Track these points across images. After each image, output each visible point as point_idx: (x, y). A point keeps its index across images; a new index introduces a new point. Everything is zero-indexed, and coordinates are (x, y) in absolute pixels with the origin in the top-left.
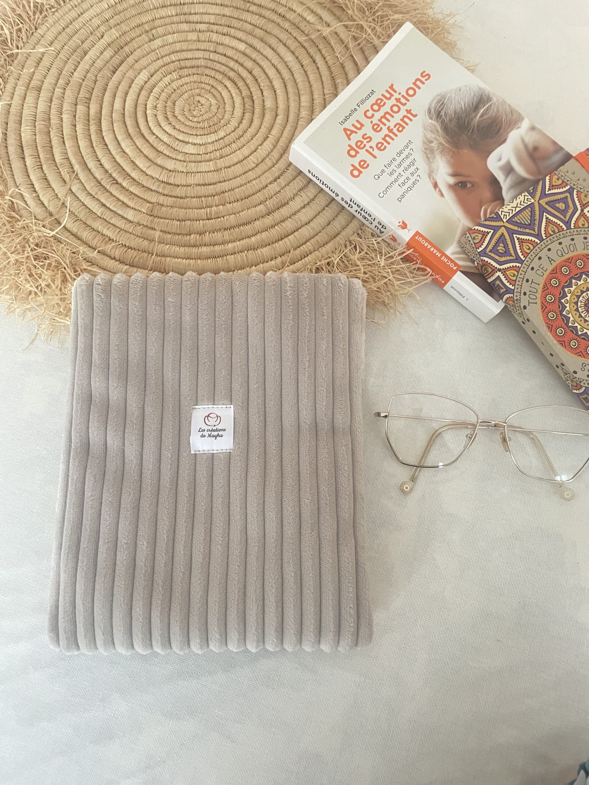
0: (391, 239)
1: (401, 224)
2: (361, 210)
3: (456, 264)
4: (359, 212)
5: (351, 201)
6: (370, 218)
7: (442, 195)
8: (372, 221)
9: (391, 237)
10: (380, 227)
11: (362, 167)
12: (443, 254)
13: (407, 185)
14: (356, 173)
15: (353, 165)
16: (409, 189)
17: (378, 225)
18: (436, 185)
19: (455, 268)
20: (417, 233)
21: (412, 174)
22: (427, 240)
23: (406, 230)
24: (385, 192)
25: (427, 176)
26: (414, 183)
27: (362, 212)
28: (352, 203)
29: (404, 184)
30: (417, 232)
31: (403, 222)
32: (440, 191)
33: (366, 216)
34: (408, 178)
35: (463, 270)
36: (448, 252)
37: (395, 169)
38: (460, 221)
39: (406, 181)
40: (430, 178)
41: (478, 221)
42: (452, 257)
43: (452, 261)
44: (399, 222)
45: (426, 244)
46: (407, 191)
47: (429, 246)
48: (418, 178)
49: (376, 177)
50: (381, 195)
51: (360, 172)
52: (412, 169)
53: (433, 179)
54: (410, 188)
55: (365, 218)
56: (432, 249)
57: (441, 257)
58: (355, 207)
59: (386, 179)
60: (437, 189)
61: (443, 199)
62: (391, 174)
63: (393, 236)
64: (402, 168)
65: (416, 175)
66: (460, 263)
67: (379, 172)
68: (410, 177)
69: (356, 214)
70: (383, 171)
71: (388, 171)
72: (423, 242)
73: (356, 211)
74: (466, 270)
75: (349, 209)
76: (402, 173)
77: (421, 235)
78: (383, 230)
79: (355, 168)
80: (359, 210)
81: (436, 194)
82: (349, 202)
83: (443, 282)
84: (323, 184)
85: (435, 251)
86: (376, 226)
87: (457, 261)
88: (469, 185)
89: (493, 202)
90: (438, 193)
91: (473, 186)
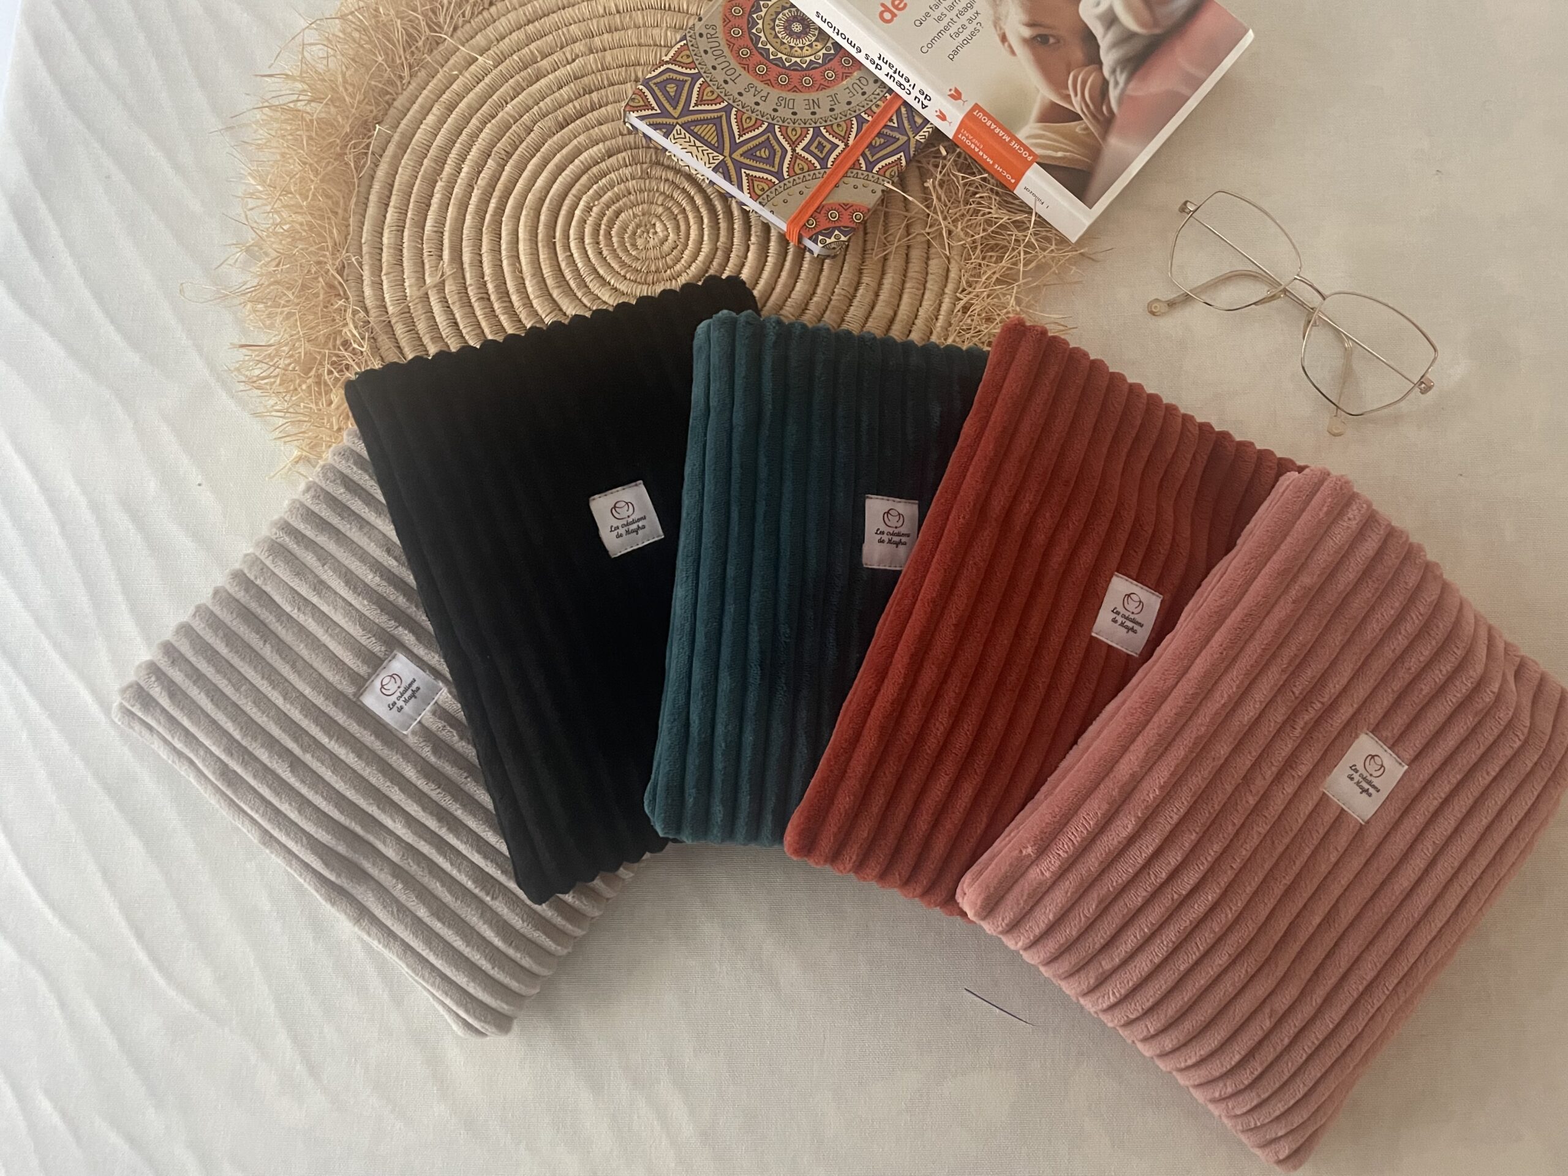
0: (937, 116)
1: (952, 92)
2: (895, 72)
3: (1031, 153)
4: (891, 76)
5: (879, 58)
6: (907, 85)
7: (1013, 53)
8: (911, 89)
9: (938, 113)
10: (922, 98)
11: (896, 7)
12: (1014, 138)
13: (963, 34)
14: (887, 16)
15: (883, 5)
17: (919, 96)
18: (1004, 38)
19: (1030, 159)
20: (976, 107)
21: (970, 20)
22: (990, 118)
23: (959, 101)
24: (929, 46)
25: (990, 23)
26: (972, 35)
27: (896, 76)
28: (880, 62)
29: (958, 34)
30: (976, 104)
31: (956, 91)
32: (1010, 47)
33: (902, 81)
34: (964, 27)
35: (1041, 161)
36: (1021, 135)
37: (945, 12)
38: (1038, 91)
39: (961, 30)
40: (995, 27)
41: (1065, 92)
42: (1024, 142)
43: (1026, 148)
44: (950, 90)
45: (989, 123)
46: (962, 45)
47: (993, 126)
48: (978, 27)
49: (918, 23)
50: (924, 50)
51: (894, 15)
52: (970, 14)
53: (1001, 29)
54: (966, 41)
55: (900, 85)
56: (997, 130)
57: (1010, 141)
58: (886, 69)
59: (932, 27)
60: (1006, 44)
61: (1013, 57)
62: (939, 19)
63: (941, 112)
64: (955, 11)
65: (975, 22)
66: (1038, 151)
67: (921, 16)
68: (966, 23)
69: (886, 79)
70: (927, 15)
71: (936, 14)
72: (985, 120)
73: (887, 75)
74: (1046, 162)
75: (876, 72)
76: (955, 19)
77: (981, 110)
78: (926, 102)
79: (887, 9)
80: (891, 73)
81: (1003, 51)
82: (877, 61)
83: (1013, 181)
84: (838, 34)
85: (1002, 133)
86: (916, 97)
87: (1033, 149)
88: (1052, 40)
89: (1087, 66)
90: (1008, 49)
91: (1058, 41)
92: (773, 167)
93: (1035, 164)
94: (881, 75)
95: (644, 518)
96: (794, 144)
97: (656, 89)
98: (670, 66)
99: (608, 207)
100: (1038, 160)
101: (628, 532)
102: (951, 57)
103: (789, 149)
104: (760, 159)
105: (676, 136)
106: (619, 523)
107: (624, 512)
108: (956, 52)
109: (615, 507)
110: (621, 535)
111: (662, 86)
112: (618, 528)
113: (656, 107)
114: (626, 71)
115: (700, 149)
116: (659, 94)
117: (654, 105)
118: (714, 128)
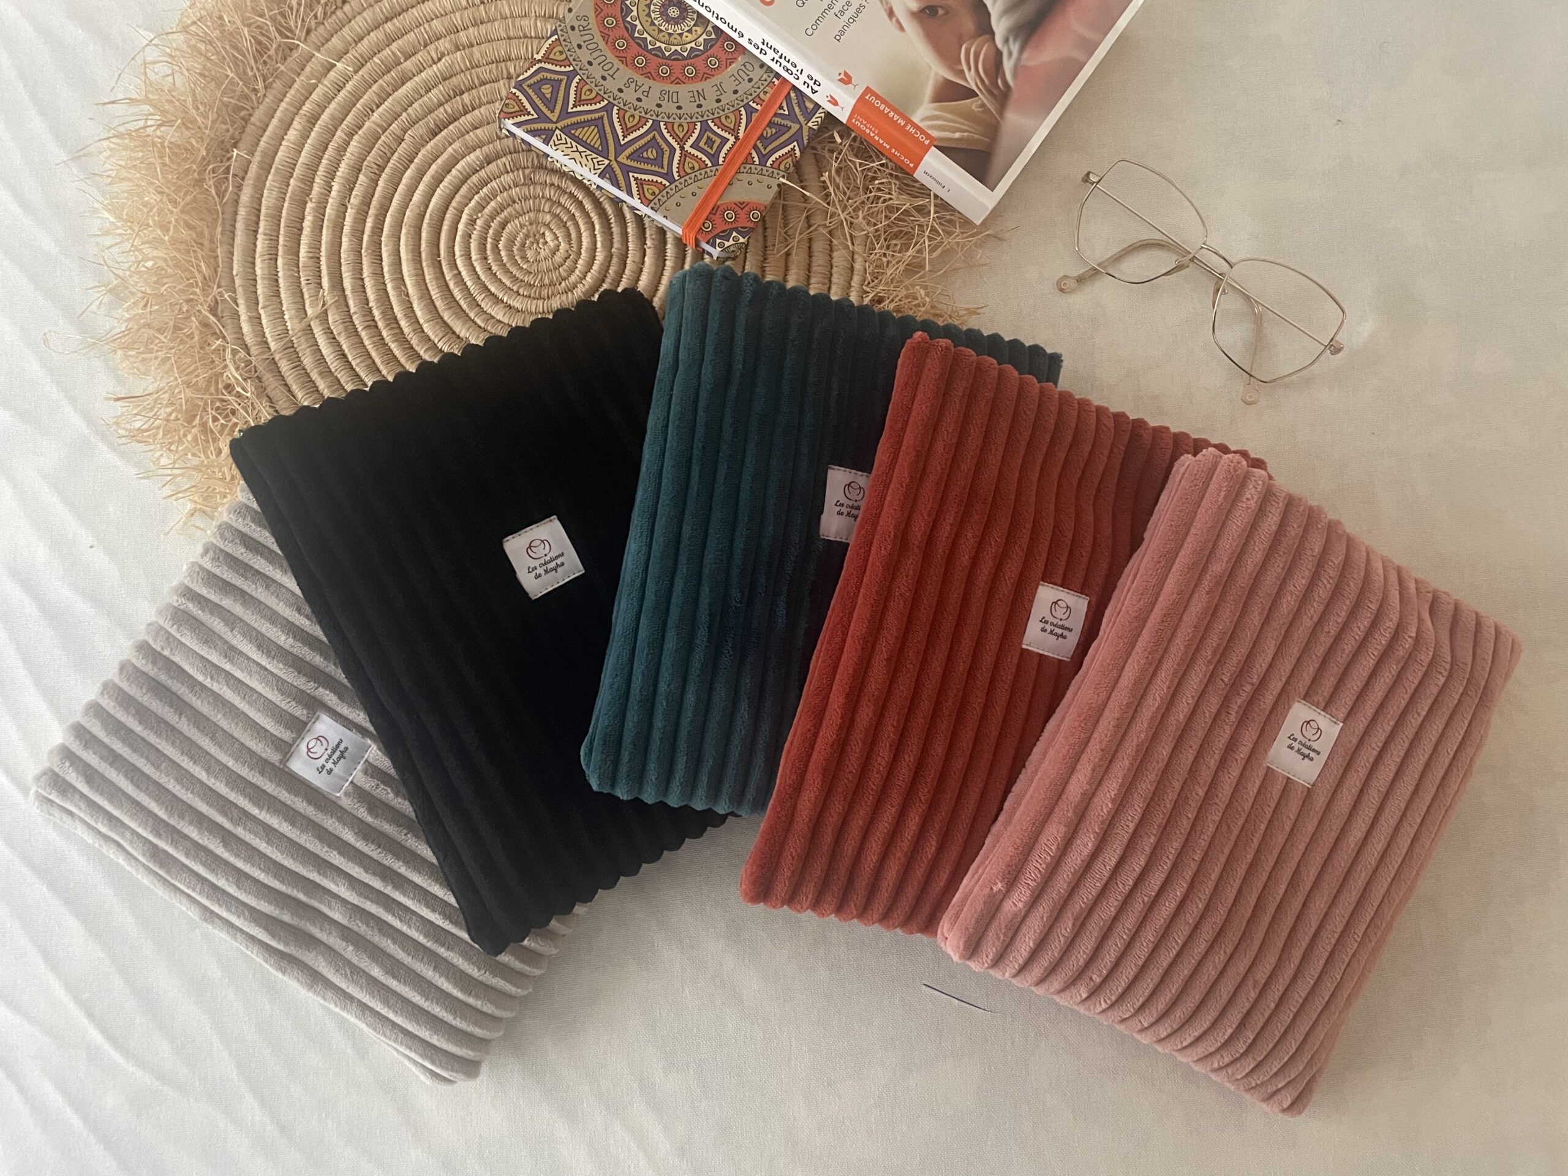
0: (829, 101)
1: (842, 76)
2: (781, 57)
3: (928, 136)
4: (777, 61)
5: (763, 43)
6: (794, 70)
7: (902, 28)
8: (798, 74)
9: (829, 98)
10: (811, 83)
12: (909, 121)
13: (848, 14)
16: (851, 20)
17: (808, 81)
18: (891, 13)
20: (868, 90)
22: (883, 101)
23: (850, 85)
24: (814, 27)
26: (858, 11)
27: (782, 61)
28: (764, 47)
29: (842, 12)
30: (868, 87)
31: (846, 74)
32: (898, 22)
33: (789, 66)
34: (848, 4)
35: (939, 144)
36: (916, 119)
38: (930, 68)
39: (845, 8)
41: (959, 67)
42: (920, 125)
43: (923, 132)
44: (840, 74)
45: (882, 107)
46: (848, 24)
47: (887, 110)
48: (864, 3)
49: (800, 3)
50: (810, 32)
53: (887, 4)
54: (853, 19)
55: (787, 70)
56: (892, 114)
57: (905, 125)
58: (771, 54)
59: (816, 6)
60: (894, 19)
61: (903, 34)
63: (832, 96)
66: (935, 134)
69: (773, 65)
72: (878, 104)
73: (773, 60)
74: (942, 146)
75: (761, 57)
77: (873, 93)
78: (815, 87)
80: (777, 58)
81: (892, 26)
82: (761, 46)
83: (912, 165)
84: (717, 18)
85: (896, 117)
86: (805, 83)
87: (929, 132)
88: (941, 12)
89: (980, 36)
90: (898, 25)
91: (947, 13)
92: (662, 168)
93: (933, 148)
94: (766, 59)
95: (562, 554)
96: (682, 142)
97: (530, 91)
98: (543, 65)
99: (493, 218)
100: (935, 143)
101: (546, 571)
102: (838, 38)
103: (677, 147)
104: (648, 161)
105: (557, 143)
106: (537, 563)
107: (540, 551)
108: (842, 32)
109: (530, 547)
110: (540, 576)
111: (537, 87)
112: (536, 568)
113: (532, 112)
114: (497, 67)
115: (583, 154)
116: (534, 97)
117: (530, 109)
118: (596, 130)
